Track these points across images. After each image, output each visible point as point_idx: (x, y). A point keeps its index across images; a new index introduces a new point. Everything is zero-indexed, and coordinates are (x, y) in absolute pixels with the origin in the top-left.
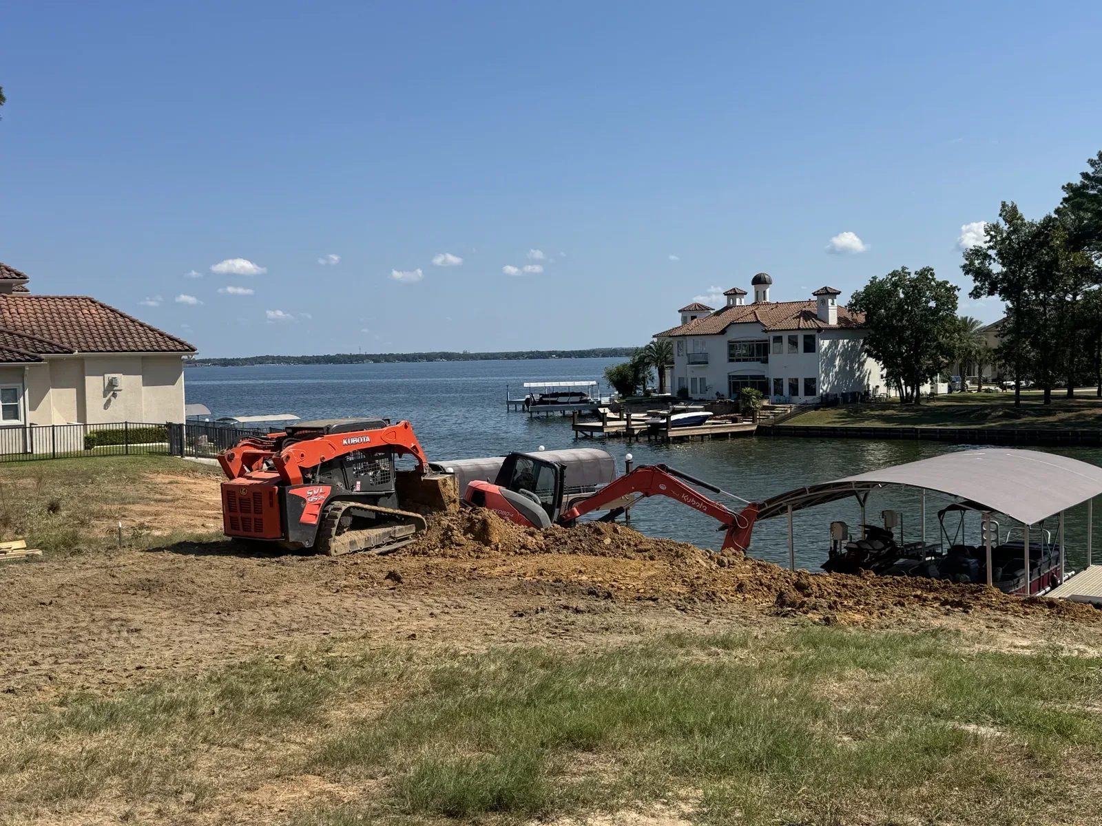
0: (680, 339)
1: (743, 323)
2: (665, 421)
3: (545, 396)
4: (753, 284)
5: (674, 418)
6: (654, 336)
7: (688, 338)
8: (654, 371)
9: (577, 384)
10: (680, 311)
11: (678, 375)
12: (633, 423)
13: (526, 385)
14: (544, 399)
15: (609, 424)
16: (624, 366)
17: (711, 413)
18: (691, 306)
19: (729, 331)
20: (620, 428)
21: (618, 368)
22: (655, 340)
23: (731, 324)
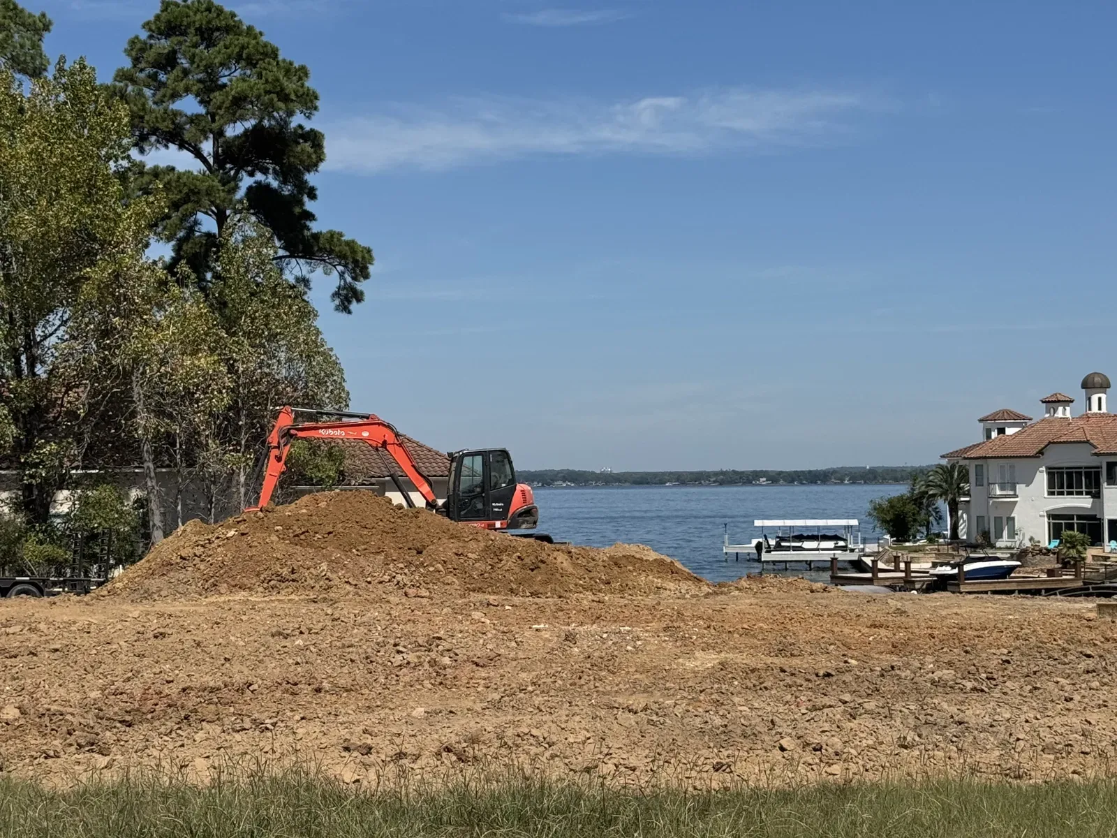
0: (979, 462)
1: (1064, 442)
2: (956, 571)
3: (782, 539)
4: (1083, 387)
5: (967, 568)
6: (943, 457)
7: (988, 460)
8: (943, 505)
9: (831, 522)
10: (981, 421)
11: (975, 512)
12: (913, 575)
13: (758, 523)
14: (783, 544)
15: (881, 575)
16: (901, 498)
17: (1019, 563)
18: (997, 413)
19: (1047, 452)
20: (895, 581)
21: (890, 501)
22: (944, 462)
23: (1050, 443)
